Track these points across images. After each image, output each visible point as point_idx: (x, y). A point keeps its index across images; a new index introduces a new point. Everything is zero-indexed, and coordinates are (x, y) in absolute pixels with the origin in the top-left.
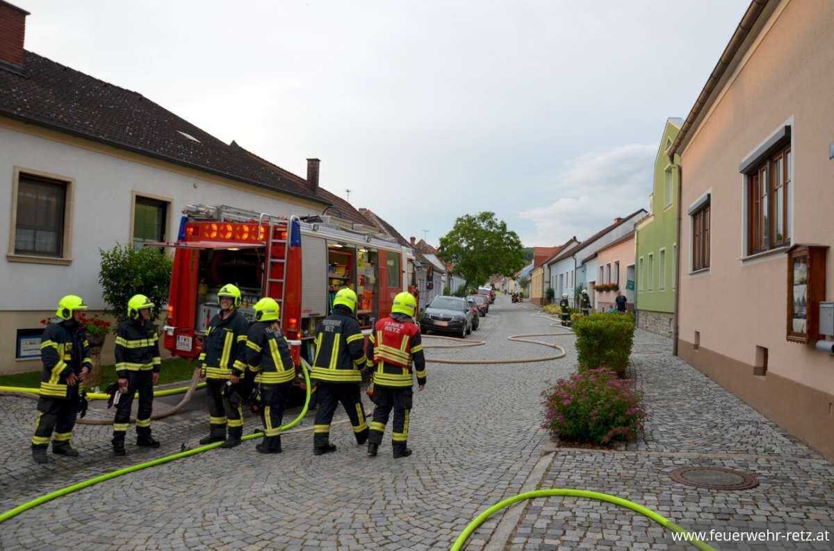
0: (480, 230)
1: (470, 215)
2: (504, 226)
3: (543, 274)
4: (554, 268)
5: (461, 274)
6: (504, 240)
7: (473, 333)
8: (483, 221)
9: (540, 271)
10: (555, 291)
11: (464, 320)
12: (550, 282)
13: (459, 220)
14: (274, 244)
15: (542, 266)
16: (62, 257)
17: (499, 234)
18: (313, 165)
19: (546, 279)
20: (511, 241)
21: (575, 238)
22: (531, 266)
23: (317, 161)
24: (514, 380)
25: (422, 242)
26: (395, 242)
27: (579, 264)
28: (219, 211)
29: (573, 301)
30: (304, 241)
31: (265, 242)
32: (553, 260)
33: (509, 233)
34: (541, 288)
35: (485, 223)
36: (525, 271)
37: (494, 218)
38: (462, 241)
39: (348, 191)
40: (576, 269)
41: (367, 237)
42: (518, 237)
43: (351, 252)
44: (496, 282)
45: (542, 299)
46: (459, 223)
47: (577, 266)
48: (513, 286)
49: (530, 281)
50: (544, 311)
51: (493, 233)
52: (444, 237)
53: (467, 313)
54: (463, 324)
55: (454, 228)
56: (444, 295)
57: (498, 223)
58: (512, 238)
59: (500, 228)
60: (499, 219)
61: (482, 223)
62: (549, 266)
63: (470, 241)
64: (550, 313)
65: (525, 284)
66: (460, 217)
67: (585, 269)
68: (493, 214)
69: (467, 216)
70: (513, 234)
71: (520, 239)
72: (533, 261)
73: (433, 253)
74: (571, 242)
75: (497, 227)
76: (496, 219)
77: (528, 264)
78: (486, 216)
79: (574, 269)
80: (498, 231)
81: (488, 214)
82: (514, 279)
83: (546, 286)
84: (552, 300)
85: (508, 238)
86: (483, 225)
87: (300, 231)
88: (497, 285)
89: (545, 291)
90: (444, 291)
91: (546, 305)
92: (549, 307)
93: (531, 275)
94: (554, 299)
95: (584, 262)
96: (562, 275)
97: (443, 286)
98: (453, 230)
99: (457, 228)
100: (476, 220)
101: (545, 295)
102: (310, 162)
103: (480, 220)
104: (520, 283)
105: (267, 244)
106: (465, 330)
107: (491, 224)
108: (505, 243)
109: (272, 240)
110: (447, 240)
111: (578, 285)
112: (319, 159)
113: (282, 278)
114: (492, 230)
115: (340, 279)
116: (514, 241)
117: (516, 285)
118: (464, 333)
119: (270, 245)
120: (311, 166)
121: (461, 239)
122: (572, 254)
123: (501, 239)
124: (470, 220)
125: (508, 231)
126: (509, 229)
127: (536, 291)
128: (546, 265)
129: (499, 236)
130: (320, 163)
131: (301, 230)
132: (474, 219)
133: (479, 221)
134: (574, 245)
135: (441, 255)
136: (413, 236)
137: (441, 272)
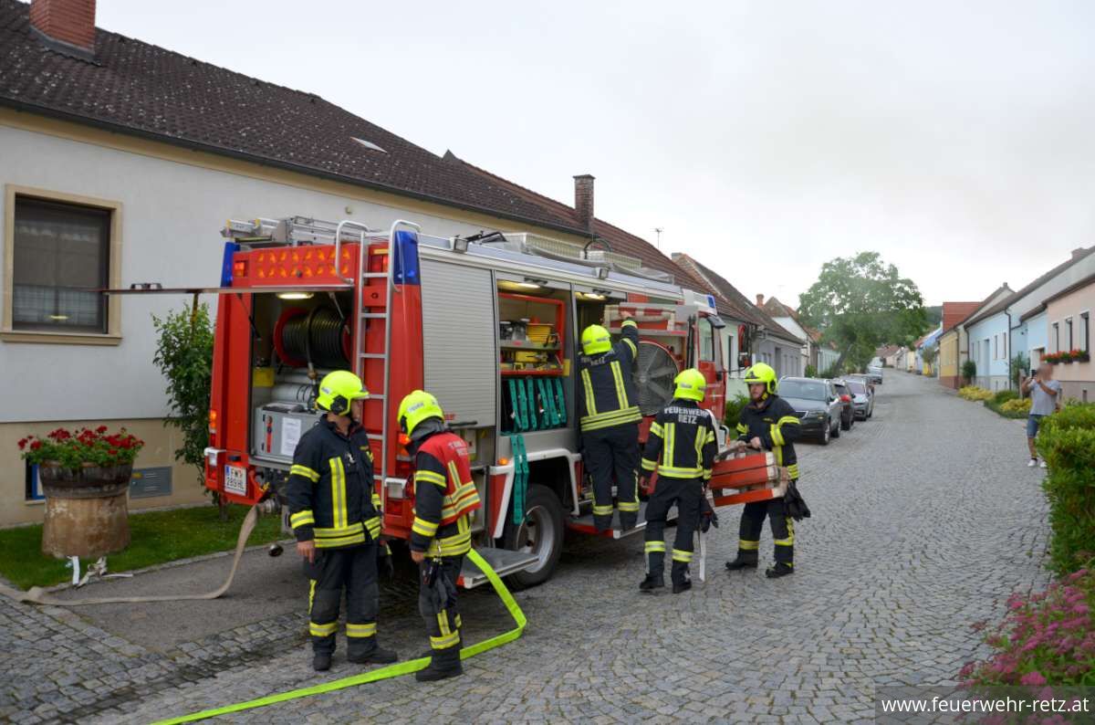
0: (859, 279)
1: (842, 258)
2: (894, 271)
3: (958, 340)
4: (973, 330)
5: (832, 344)
6: (896, 293)
7: (843, 434)
8: (862, 266)
9: (951, 338)
10: (976, 364)
11: (825, 415)
12: (968, 353)
13: (826, 266)
14: (368, 282)
15: (955, 328)
16: (107, 333)
17: (887, 283)
18: (584, 185)
19: (963, 347)
20: (907, 293)
21: (1006, 285)
22: (939, 331)
23: (590, 178)
24: (904, 540)
25: (773, 301)
26: (670, 283)
27: (1015, 322)
28: (287, 226)
29: (1008, 380)
30: (426, 270)
31: (352, 280)
32: (971, 319)
33: (902, 282)
34: (954, 362)
35: (865, 268)
36: (929, 339)
37: (878, 260)
38: (832, 297)
39: (658, 231)
40: (1011, 329)
41: (598, 270)
42: (916, 288)
43: (563, 299)
44: (890, 356)
45: (956, 378)
46: (827, 270)
47: (1013, 326)
48: (911, 359)
49: (938, 352)
50: (961, 396)
51: (878, 282)
52: (806, 292)
53: (831, 403)
54: (824, 421)
55: (820, 278)
56: (806, 376)
57: (886, 267)
58: (907, 288)
59: (889, 275)
60: (885, 262)
61: (860, 269)
62: (966, 328)
63: (843, 296)
64: (970, 399)
65: (930, 357)
66: (828, 261)
67: (1027, 330)
68: (877, 255)
69: (838, 259)
70: (909, 283)
71: (920, 290)
72: (941, 324)
73: (790, 315)
74: (1000, 291)
75: (883, 273)
76: (882, 262)
77: (935, 329)
78: (866, 258)
79: (1007, 331)
80: (884, 279)
81: (869, 254)
82: (912, 349)
83: (963, 359)
84: (972, 379)
85: (901, 289)
86: (863, 272)
87: (417, 252)
88: (890, 360)
89: (961, 365)
90: (806, 370)
91: (963, 387)
92: (968, 390)
93: (939, 343)
94: (975, 377)
95: (1024, 319)
96: (988, 340)
97: (803, 363)
98: (819, 281)
99: (823, 277)
100: (852, 265)
101: (961, 371)
102: (579, 181)
103: (858, 265)
104: (922, 356)
105: (356, 282)
106: (828, 430)
107: (875, 269)
108: (898, 297)
109: (363, 275)
110: (809, 296)
111: (1015, 355)
112: (593, 175)
113: (383, 352)
114: (876, 279)
115: (539, 351)
116: (911, 292)
117: (916, 359)
118: (827, 436)
119: (361, 283)
120: (580, 186)
121: (831, 293)
122: (1004, 308)
123: (891, 291)
124: (842, 265)
125: (900, 279)
126: (901, 276)
127: (947, 365)
128: (961, 328)
129: (886, 287)
130: (595, 181)
131: (420, 250)
132: (849, 263)
133: (856, 267)
134: (1005, 295)
135: (801, 320)
136: (760, 293)
137: (800, 343)
